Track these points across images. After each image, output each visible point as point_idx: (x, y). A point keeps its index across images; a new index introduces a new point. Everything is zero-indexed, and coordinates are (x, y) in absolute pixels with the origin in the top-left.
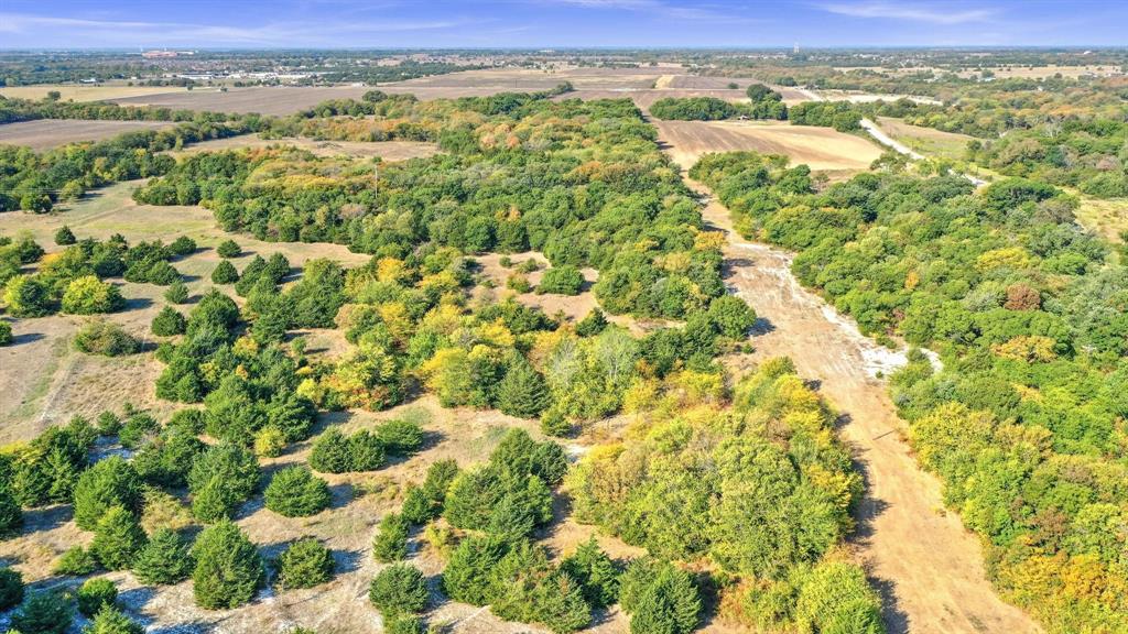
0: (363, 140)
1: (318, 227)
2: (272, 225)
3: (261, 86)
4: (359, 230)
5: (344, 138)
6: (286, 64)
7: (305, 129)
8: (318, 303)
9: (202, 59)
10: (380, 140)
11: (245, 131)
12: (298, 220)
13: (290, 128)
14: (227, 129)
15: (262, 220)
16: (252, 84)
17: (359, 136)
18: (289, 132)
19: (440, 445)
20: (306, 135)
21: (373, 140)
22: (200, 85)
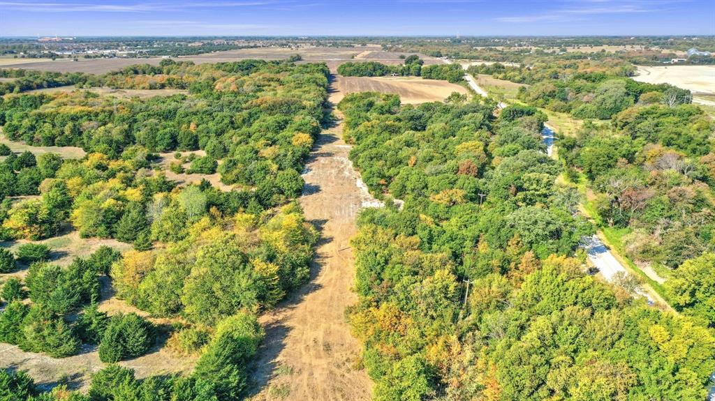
0: (143, 88)
1: (67, 136)
2: (37, 135)
3: (102, 58)
4: (90, 137)
5: (132, 88)
6: (128, 45)
7: (108, 82)
8: (32, 179)
9: (76, 42)
10: (155, 89)
11: (68, 84)
12: (54, 132)
13: (99, 81)
14: (55, 82)
15: (31, 132)
16: (97, 56)
17: (141, 86)
18: (99, 84)
19: (61, 259)
20: (109, 85)
21: (151, 88)
22: (62, 57)
